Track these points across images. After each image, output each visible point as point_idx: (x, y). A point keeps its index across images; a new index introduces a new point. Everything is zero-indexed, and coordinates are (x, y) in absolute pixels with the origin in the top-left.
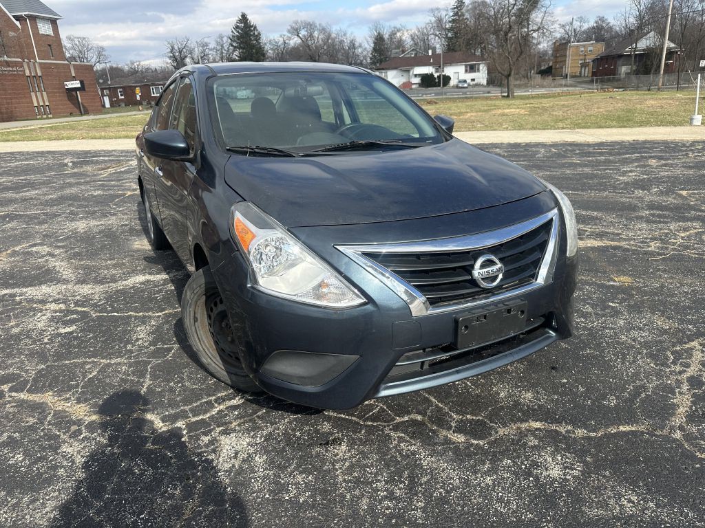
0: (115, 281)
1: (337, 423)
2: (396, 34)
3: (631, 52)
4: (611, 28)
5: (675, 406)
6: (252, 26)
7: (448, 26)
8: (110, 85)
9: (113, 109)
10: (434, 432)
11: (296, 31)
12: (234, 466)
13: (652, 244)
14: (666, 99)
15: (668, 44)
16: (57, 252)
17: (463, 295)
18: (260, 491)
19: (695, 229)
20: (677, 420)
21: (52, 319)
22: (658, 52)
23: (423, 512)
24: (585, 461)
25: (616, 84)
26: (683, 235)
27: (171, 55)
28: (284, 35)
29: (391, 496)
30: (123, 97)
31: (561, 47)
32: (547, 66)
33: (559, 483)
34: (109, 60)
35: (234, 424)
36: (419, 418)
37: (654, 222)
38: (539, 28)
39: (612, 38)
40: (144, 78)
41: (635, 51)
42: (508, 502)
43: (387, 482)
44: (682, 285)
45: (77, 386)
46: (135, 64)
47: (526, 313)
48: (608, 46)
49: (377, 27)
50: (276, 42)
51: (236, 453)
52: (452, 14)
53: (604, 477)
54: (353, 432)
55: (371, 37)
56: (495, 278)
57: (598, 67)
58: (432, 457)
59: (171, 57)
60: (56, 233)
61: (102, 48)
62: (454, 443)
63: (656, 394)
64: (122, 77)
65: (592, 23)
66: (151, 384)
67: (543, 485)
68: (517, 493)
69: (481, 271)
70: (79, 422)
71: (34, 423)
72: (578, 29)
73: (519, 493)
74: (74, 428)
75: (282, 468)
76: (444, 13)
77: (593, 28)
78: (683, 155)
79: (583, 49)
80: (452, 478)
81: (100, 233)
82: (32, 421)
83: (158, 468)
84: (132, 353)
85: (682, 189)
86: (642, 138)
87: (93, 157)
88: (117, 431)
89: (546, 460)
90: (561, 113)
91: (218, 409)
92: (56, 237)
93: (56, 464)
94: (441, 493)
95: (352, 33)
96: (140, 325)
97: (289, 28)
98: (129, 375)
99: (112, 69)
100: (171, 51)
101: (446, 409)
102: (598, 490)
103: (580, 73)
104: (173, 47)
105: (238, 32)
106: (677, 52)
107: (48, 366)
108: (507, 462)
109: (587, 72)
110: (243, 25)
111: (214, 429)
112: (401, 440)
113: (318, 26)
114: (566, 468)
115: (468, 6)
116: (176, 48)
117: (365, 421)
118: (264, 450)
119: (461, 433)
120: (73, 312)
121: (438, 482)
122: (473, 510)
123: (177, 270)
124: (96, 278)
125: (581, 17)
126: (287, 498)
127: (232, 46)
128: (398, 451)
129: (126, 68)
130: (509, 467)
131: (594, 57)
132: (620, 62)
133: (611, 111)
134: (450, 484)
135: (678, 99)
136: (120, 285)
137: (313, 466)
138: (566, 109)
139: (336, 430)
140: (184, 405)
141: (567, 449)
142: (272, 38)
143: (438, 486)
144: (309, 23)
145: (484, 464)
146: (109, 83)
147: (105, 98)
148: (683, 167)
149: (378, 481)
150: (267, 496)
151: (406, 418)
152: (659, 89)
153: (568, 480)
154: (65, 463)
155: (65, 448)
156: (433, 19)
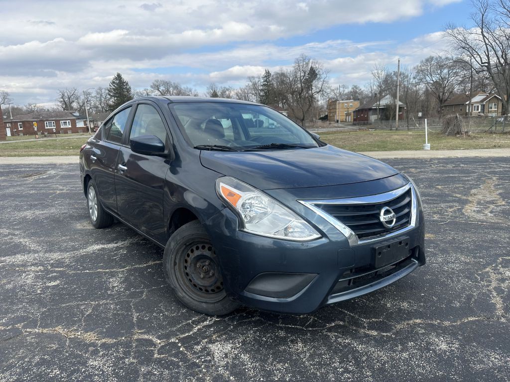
0: (77, 249)
1: (287, 330)
2: (226, 92)
3: (377, 106)
4: (362, 92)
5: (494, 305)
6: (125, 83)
7: (261, 88)
8: (12, 120)
9: (14, 137)
10: (355, 330)
11: (156, 87)
12: (228, 362)
13: (435, 216)
14: (404, 135)
15: (399, 103)
16: (17, 232)
17: (374, 232)
18: (255, 376)
19: (456, 207)
20: (499, 312)
21: (37, 277)
22: (393, 107)
23: (373, 378)
24: (458, 338)
25: (369, 126)
26: (451, 210)
27: (62, 100)
28: (147, 89)
29: (347, 371)
30: (22, 129)
31: (332, 104)
32: (324, 115)
33: (449, 353)
34: (12, 102)
35: (214, 336)
36: (341, 323)
37: (430, 203)
38: (320, 91)
39: (363, 98)
40: (40, 115)
41: (379, 106)
42: (424, 366)
43: (340, 363)
44: (465, 238)
45: (80, 320)
46: (32, 106)
47: (408, 245)
48: (361, 103)
49: (212, 87)
50: (141, 94)
51: (226, 354)
52: (262, 81)
53: (474, 346)
54: (302, 335)
55: (208, 93)
56: (392, 221)
57: (357, 117)
58: (362, 345)
59: (61, 101)
60: (9, 219)
61: (7, 94)
62: (372, 336)
63: (480, 298)
64: (22, 114)
65: (350, 89)
66: (139, 315)
67: (439, 355)
68: (426, 361)
69: (385, 217)
70: (93, 345)
71: (57, 348)
72: (342, 92)
73: (428, 360)
74: (91, 349)
75: (265, 361)
76: (257, 80)
77: (351, 92)
78: (429, 166)
79: (346, 105)
80: (381, 357)
81: (46, 218)
82: (55, 347)
83: (171, 369)
84: (114, 296)
85: (437, 185)
86: (400, 157)
87: (15, 168)
88: (127, 348)
89: (434, 340)
90: (341, 143)
91: (197, 328)
92: (11, 222)
93: (89, 373)
94: (379, 366)
95: (195, 90)
96: (111, 278)
97: (152, 84)
98: (118, 311)
99: (13, 109)
100: (62, 98)
101: (357, 317)
102: (474, 354)
103: (346, 119)
104: (63, 95)
105: (114, 86)
106: (404, 107)
107: (48, 309)
108: (411, 344)
109: (350, 119)
110: (118, 81)
111: (201, 341)
112: (337, 337)
113: (173, 84)
114: (449, 343)
115: (273, 76)
116: (66, 95)
117: (307, 327)
118: (246, 351)
119: (373, 330)
120: (52, 272)
121: (374, 360)
122: (404, 373)
123: (122, 241)
124: (59, 248)
125: (344, 85)
126: (276, 379)
127: (109, 95)
128: (338, 344)
129: (25, 108)
130: (413, 346)
131: (354, 109)
132: (371, 113)
133: (372, 142)
134: (382, 359)
135: (411, 135)
136: (82, 252)
137: (285, 358)
138: (343, 141)
139: (289, 335)
140: (171, 327)
141: (444, 333)
142: (138, 91)
143: (375, 362)
144: (167, 82)
145: (397, 346)
146: (12, 118)
147: (7, 129)
148: (432, 173)
149: (334, 363)
150: (262, 379)
151: (333, 324)
152: (397, 129)
153: (454, 350)
154: (97, 372)
155: (91, 362)
156: (251, 84)
